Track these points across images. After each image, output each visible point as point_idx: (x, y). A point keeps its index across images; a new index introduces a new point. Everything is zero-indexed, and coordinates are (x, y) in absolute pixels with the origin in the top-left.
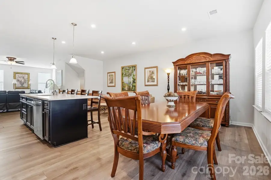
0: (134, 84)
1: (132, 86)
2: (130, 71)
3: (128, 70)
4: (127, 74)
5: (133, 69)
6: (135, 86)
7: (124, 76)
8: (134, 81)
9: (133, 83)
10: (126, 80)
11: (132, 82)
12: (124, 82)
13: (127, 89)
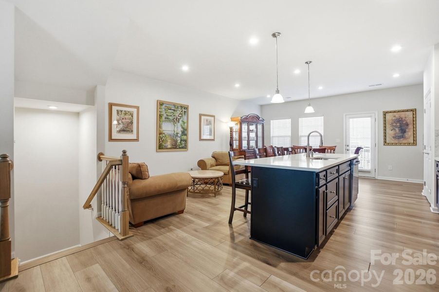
0: (185, 137)
1: (181, 141)
2: (177, 114)
3: (173, 111)
4: (171, 118)
5: (182, 111)
6: (186, 141)
7: (165, 121)
8: (185, 132)
9: (182, 135)
10: (168, 128)
11: (181, 133)
12: (164, 132)
13: (169, 146)
